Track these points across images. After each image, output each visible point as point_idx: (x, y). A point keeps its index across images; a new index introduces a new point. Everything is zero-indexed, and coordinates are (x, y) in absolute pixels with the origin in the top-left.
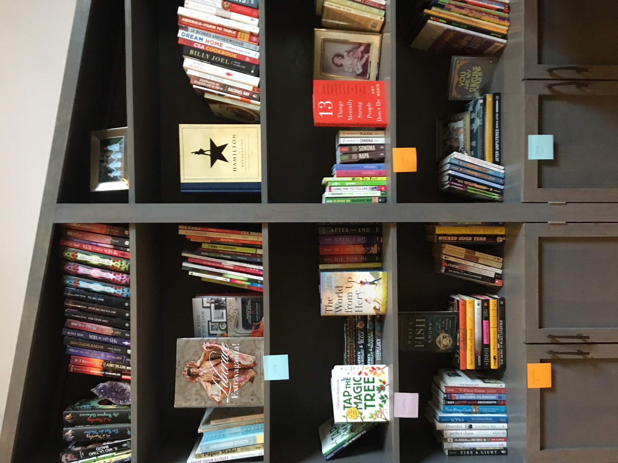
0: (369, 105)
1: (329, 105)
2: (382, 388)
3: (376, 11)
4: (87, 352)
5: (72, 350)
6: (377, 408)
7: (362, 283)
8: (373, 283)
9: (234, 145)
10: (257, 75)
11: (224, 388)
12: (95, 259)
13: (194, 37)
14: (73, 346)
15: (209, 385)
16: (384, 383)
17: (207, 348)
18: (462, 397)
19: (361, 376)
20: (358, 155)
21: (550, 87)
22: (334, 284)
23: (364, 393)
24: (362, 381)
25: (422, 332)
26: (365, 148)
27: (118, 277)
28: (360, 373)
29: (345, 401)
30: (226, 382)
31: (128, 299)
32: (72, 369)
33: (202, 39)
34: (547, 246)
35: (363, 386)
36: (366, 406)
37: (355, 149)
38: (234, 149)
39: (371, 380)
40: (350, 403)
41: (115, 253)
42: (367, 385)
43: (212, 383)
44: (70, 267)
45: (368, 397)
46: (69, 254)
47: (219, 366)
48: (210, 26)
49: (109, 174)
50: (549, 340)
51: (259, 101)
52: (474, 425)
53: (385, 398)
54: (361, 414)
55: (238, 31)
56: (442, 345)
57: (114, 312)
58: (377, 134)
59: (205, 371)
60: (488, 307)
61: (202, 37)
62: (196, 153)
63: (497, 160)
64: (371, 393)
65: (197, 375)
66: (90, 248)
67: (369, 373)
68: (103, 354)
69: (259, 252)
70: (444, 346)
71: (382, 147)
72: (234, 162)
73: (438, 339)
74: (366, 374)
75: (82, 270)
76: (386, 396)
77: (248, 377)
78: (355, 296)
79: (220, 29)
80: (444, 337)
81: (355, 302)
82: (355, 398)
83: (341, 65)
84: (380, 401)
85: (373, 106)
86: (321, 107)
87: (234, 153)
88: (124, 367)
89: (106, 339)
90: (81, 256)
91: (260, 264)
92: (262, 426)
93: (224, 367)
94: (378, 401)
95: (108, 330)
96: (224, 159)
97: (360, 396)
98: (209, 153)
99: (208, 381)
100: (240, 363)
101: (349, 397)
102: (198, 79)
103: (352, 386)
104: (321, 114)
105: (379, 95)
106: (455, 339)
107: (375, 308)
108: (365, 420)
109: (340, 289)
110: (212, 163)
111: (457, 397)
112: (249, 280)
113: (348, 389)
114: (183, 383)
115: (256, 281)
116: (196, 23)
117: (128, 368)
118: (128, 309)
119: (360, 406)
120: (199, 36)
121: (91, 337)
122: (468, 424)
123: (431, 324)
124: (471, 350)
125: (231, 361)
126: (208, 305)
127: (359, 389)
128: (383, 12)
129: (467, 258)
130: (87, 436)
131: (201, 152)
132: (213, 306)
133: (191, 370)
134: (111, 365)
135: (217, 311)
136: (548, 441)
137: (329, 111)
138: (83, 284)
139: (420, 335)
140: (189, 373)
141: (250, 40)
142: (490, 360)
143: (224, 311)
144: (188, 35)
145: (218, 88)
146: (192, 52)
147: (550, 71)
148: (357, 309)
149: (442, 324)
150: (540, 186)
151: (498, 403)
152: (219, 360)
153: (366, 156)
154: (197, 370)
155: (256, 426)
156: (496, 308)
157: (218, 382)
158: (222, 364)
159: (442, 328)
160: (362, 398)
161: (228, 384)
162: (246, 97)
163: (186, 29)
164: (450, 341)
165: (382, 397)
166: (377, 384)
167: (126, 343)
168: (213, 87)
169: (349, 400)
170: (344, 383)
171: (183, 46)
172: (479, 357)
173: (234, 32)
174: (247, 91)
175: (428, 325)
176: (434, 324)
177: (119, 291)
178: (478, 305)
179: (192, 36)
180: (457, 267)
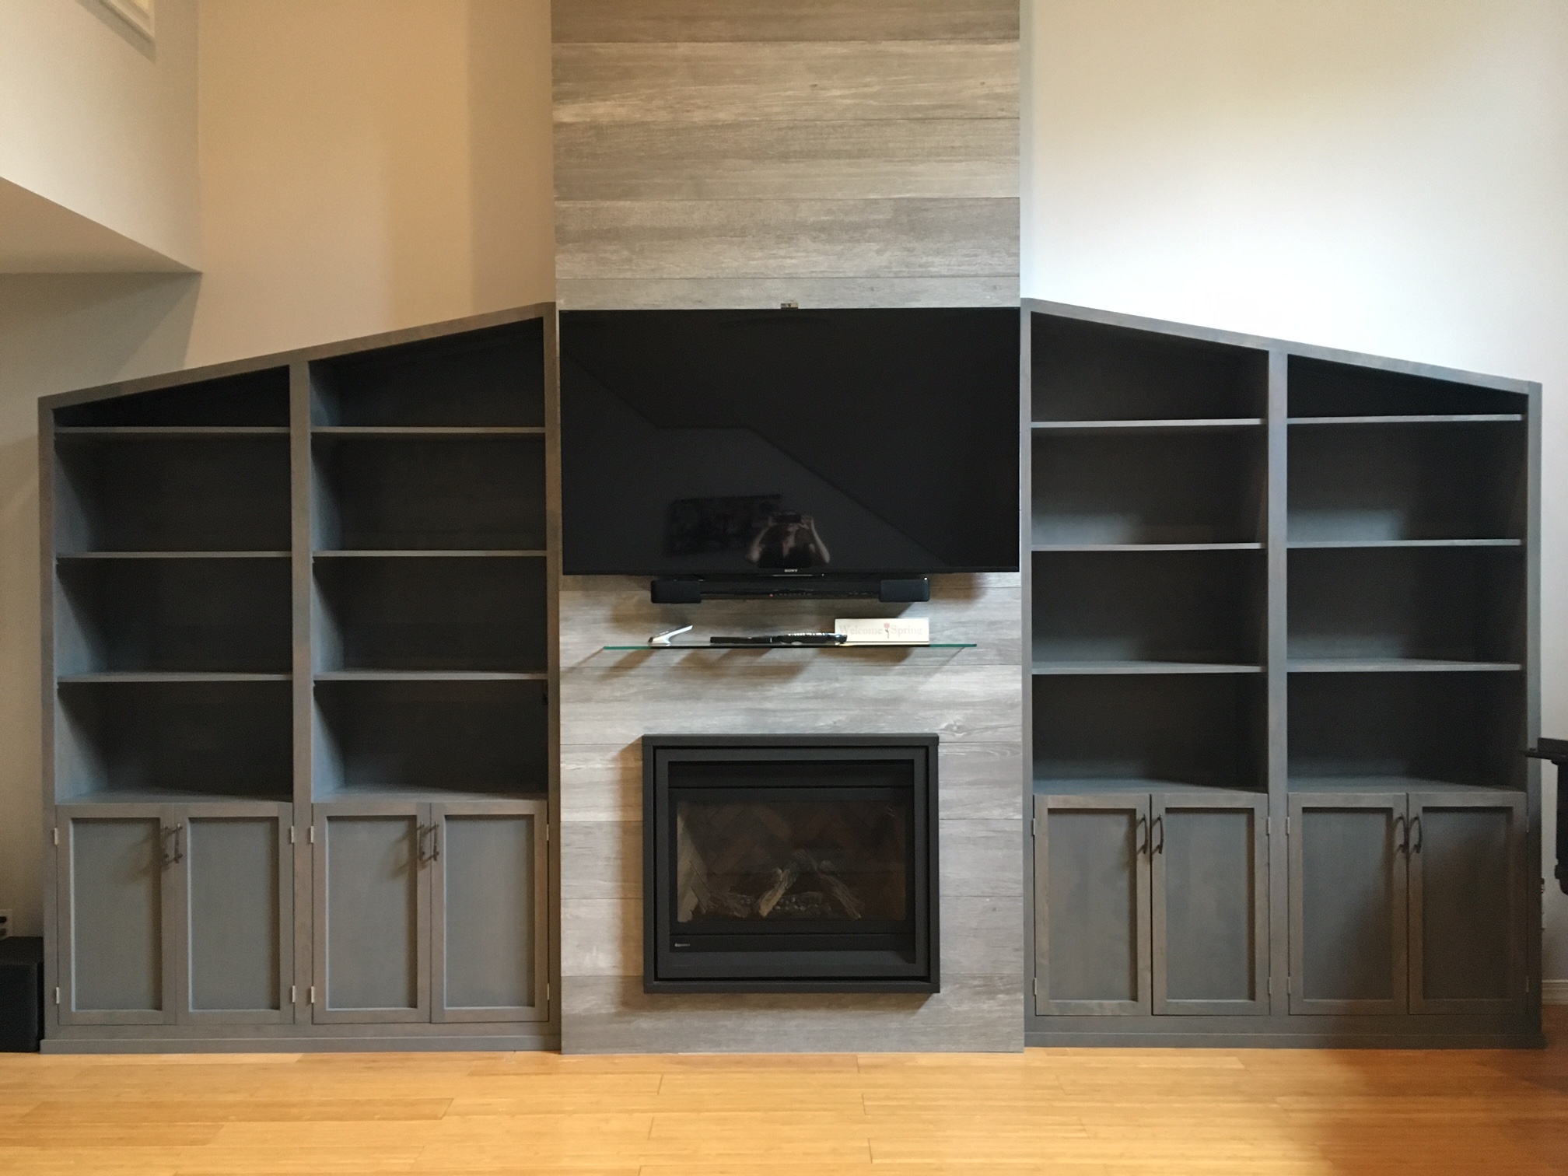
21: (1401, 818)
34: (1243, 819)
50: (1155, 817)
136: (1056, 818)
147: (1416, 818)
150: (1305, 810)
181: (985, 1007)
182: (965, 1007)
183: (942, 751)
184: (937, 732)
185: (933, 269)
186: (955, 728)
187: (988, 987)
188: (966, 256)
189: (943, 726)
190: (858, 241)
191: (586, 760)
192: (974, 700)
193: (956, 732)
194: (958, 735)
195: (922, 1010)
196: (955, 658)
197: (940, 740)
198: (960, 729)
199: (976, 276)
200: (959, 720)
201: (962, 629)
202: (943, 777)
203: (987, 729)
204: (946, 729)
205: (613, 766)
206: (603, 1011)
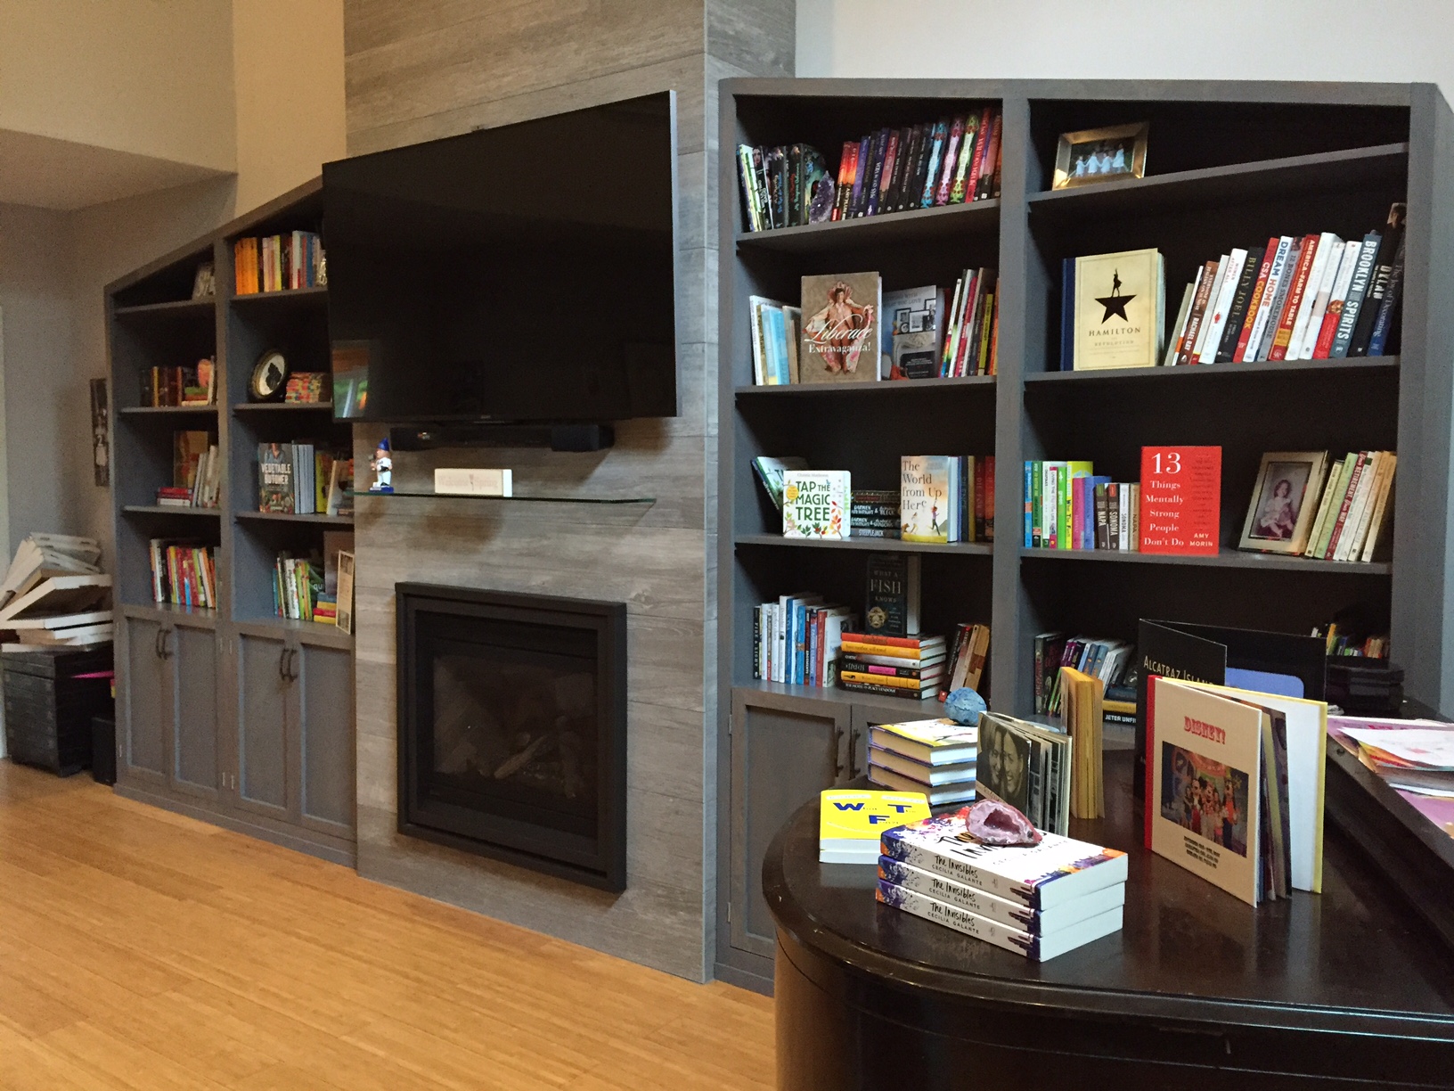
0: (1174, 528)
1: (1174, 468)
2: (817, 529)
3: (1324, 544)
4: (862, 162)
5: (865, 143)
6: (797, 523)
7: (935, 509)
8: (935, 524)
9: (1125, 331)
10: (1218, 360)
11: (821, 335)
12: (965, 156)
13: (1280, 262)
14: (870, 142)
16: (823, 533)
17: (867, 310)
18: (813, 632)
19: (831, 504)
20: (1103, 510)
22: (934, 472)
23: (813, 507)
24: (826, 506)
25: (887, 589)
26: (1113, 521)
27: (943, 190)
28: (834, 503)
29: (805, 483)
30: (827, 337)
31: (919, 206)
32: (846, 146)
33: (1276, 274)
35: (821, 506)
36: (799, 509)
37: (1113, 506)
38: (1120, 331)
39: (827, 517)
40: (803, 489)
41: (972, 182)
42: (821, 511)
43: (827, 320)
44: (957, 127)
45: (808, 512)
46: (972, 122)
47: (845, 327)
48: (1300, 285)
49: (1081, 158)
50: (855, 732)
51: (1177, 364)
52: (784, 642)
53: (807, 533)
54: (791, 503)
55: (1291, 328)
56: (872, 614)
57: (904, 190)
58: (1134, 539)
59: (840, 311)
60: (910, 676)
61: (1280, 273)
62: (1116, 276)
64: (812, 516)
65: (836, 301)
66: (979, 148)
67: (835, 514)
68: (860, 182)
69: (981, 372)
70: (871, 617)
71: (1114, 545)
72: (1102, 332)
73: (879, 609)
74: (833, 511)
75: (954, 141)
76: (809, 534)
77: (832, 364)
78: (920, 499)
79: (1295, 301)
80: (880, 617)
81: (915, 500)
82: (808, 496)
83: (1276, 495)
84: (804, 526)
85: (1172, 534)
86: (1170, 457)
87: (1115, 332)
88: (845, 209)
89: (875, 185)
90: (969, 137)
91: (968, 374)
92: (787, 382)
93: (844, 333)
94: (805, 523)
95: (885, 185)
96: (1106, 317)
97: (810, 502)
98: (1116, 295)
101: (809, 489)
102: (1214, 273)
103: (821, 493)
104: (1158, 456)
105: (1192, 544)
106: (877, 631)
107: (907, 526)
108: (785, 507)
109: (929, 480)
110: (1101, 301)
111: (814, 625)
112: (949, 361)
113: (817, 487)
115: (947, 370)
116: (1307, 263)
117: (844, 215)
118: (907, 208)
119: (800, 501)
120: (1281, 268)
121: (878, 164)
122: (784, 635)
123: (895, 601)
124: (861, 648)
125: (851, 342)
126: (928, 308)
127: (817, 502)
128: (1320, 556)
130: (777, 176)
131: (1117, 283)
132: (927, 313)
134: (848, 194)
136: (754, 715)
137: (1163, 468)
138: (937, 145)
139: (883, 587)
140: (838, 290)
141: (1276, 347)
142: (851, 671)
144: (1283, 251)
145: (1199, 302)
146: (1253, 260)
148: (906, 502)
149: (893, 615)
151: (807, 676)
152: (852, 327)
153: (1102, 523)
154: (841, 301)
155: (786, 376)
156: (910, 686)
157: (827, 327)
159: (890, 615)
160: (808, 505)
161: (825, 340)
162: (1183, 346)
163: (1296, 247)
164: (877, 625)
165: (808, 529)
166: (822, 524)
167: (870, 210)
168: (1201, 295)
169: (806, 489)
170: (825, 484)
171: (1265, 246)
172: (854, 658)
173: (1289, 323)
174: (1193, 346)
175: (893, 596)
176: (895, 604)
177: (927, 193)
178: (914, 664)
179: (1282, 258)
180: (964, 643)
181: (668, 921)
182: (650, 917)
183: (631, 624)
184: (627, 601)
185: (624, 61)
186: (643, 599)
187: (675, 899)
188: (655, 38)
189: (633, 595)
192: (659, 568)
193: (644, 603)
194: (647, 607)
195: (613, 909)
196: (644, 518)
197: (629, 610)
198: (648, 600)
199: (663, 60)
200: (646, 590)
201: (650, 485)
202: (633, 652)
203: (672, 602)
204: (634, 599)
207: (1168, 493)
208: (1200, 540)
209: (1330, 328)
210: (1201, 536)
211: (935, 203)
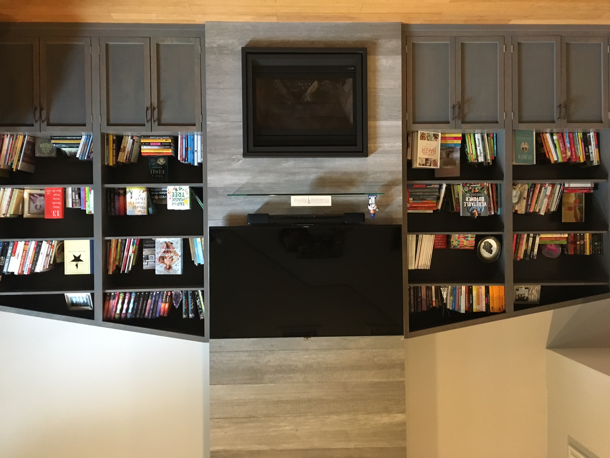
0: (54, 195)
1: (55, 212)
2: (176, 190)
3: (14, 192)
4: (158, 309)
5: (157, 315)
6: (184, 191)
7: (131, 198)
8: (131, 193)
9: (74, 252)
10: (42, 242)
11: (174, 255)
12: (119, 306)
13: (27, 268)
14: (156, 314)
15: (173, 261)
16: (174, 188)
17: (159, 262)
18: (184, 154)
19: (171, 198)
20: (77, 199)
21: (43, 122)
22: (132, 209)
23: (178, 197)
24: (173, 198)
25: (157, 171)
26: (74, 196)
27: (127, 297)
29: (181, 205)
30: (172, 254)
31: (136, 293)
32: (166, 315)
33: (28, 265)
34: (112, 122)
35: (175, 197)
36: (183, 196)
37: (74, 201)
38: (75, 252)
39: (173, 194)
40: (182, 203)
41: (117, 298)
43: (173, 259)
44: (123, 316)
45: (180, 195)
46: (117, 316)
47: (166, 257)
48: (22, 261)
49: (85, 302)
51: (53, 241)
52: (196, 149)
54: (186, 198)
55: (24, 250)
56: (164, 162)
57: (142, 299)
58: (67, 191)
59: (168, 262)
60: (145, 143)
61: (26, 265)
62: (77, 267)
63: (80, 138)
64: (178, 194)
65: (170, 266)
66: (115, 308)
67: (170, 195)
68: (159, 303)
69: (120, 241)
70: (164, 161)
71: (73, 189)
72: (81, 252)
73: (161, 164)
75: (124, 311)
76: (179, 188)
77: (170, 245)
78: (138, 201)
79: (23, 257)
80: (160, 161)
81: (140, 201)
82: (180, 201)
83: (40, 206)
84: (181, 190)
85: (55, 193)
86: (55, 215)
87: (77, 252)
88: (165, 295)
89: (153, 302)
90: (118, 312)
91: (126, 240)
92: (194, 239)
93: (167, 255)
95: (149, 301)
96: (80, 256)
98: (77, 262)
99: (172, 261)
100: (165, 248)
101: (180, 203)
102: (44, 266)
103: (175, 202)
104: (58, 215)
105: (50, 191)
106: (161, 157)
107: (143, 192)
108: (189, 197)
109: (134, 207)
110: (81, 261)
111: (184, 156)
112: (133, 245)
113: (177, 204)
114: (173, 271)
115: (133, 242)
116: (21, 267)
117: (165, 293)
118: (140, 293)
119: (183, 199)
120: (26, 266)
121: (152, 307)
122: (195, 152)
123: (153, 167)
124: (163, 150)
125: (164, 252)
127: (177, 199)
128: (15, 189)
129: (124, 151)
130: (192, 308)
131: (77, 265)
132: (146, 261)
133: (168, 268)
134: (164, 300)
135: (149, 259)
136: (193, 122)
137: (57, 212)
138: (130, 311)
139: (159, 172)
140: (169, 269)
141: (27, 245)
142: (167, 142)
143: (149, 256)
144: (26, 270)
145: (48, 258)
146: (33, 269)
147: (36, 121)
149: (154, 162)
150: (85, 125)
151: (187, 139)
152: (164, 257)
153: (77, 196)
154: (168, 266)
155: (195, 242)
156: (145, 140)
157: (172, 257)
158: (165, 256)
160: (180, 198)
161: (173, 253)
162: (51, 246)
163: (23, 271)
164: (161, 159)
166: (174, 191)
167: (155, 294)
168: (47, 260)
170: (174, 205)
171: (30, 272)
172: (166, 147)
173: (24, 251)
174: (49, 246)
175: (154, 169)
176: (153, 166)
177: (133, 297)
178: (143, 147)
179: (26, 269)
180: (128, 155)
181: (222, 41)
182: (230, 41)
183: (241, 151)
184: (243, 159)
185: (247, 354)
186: (236, 160)
187: (221, 50)
188: (232, 360)
189: (241, 161)
190: (278, 366)
191: (391, 147)
192: (228, 172)
193: (235, 159)
194: (234, 157)
195: (249, 40)
196: (236, 190)
197: (242, 155)
198: (234, 160)
199: (228, 352)
200: (234, 164)
201: (233, 202)
202: (241, 140)
203: (222, 160)
204: (239, 160)
205: (380, 144)
206: (384, 40)
207: (56, 205)
208: (48, 192)
209: (14, 250)
210: (48, 193)
211: (131, 293)
